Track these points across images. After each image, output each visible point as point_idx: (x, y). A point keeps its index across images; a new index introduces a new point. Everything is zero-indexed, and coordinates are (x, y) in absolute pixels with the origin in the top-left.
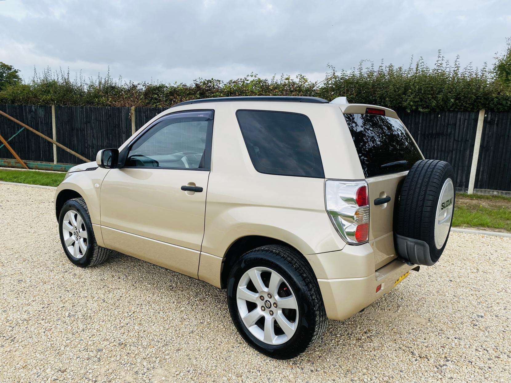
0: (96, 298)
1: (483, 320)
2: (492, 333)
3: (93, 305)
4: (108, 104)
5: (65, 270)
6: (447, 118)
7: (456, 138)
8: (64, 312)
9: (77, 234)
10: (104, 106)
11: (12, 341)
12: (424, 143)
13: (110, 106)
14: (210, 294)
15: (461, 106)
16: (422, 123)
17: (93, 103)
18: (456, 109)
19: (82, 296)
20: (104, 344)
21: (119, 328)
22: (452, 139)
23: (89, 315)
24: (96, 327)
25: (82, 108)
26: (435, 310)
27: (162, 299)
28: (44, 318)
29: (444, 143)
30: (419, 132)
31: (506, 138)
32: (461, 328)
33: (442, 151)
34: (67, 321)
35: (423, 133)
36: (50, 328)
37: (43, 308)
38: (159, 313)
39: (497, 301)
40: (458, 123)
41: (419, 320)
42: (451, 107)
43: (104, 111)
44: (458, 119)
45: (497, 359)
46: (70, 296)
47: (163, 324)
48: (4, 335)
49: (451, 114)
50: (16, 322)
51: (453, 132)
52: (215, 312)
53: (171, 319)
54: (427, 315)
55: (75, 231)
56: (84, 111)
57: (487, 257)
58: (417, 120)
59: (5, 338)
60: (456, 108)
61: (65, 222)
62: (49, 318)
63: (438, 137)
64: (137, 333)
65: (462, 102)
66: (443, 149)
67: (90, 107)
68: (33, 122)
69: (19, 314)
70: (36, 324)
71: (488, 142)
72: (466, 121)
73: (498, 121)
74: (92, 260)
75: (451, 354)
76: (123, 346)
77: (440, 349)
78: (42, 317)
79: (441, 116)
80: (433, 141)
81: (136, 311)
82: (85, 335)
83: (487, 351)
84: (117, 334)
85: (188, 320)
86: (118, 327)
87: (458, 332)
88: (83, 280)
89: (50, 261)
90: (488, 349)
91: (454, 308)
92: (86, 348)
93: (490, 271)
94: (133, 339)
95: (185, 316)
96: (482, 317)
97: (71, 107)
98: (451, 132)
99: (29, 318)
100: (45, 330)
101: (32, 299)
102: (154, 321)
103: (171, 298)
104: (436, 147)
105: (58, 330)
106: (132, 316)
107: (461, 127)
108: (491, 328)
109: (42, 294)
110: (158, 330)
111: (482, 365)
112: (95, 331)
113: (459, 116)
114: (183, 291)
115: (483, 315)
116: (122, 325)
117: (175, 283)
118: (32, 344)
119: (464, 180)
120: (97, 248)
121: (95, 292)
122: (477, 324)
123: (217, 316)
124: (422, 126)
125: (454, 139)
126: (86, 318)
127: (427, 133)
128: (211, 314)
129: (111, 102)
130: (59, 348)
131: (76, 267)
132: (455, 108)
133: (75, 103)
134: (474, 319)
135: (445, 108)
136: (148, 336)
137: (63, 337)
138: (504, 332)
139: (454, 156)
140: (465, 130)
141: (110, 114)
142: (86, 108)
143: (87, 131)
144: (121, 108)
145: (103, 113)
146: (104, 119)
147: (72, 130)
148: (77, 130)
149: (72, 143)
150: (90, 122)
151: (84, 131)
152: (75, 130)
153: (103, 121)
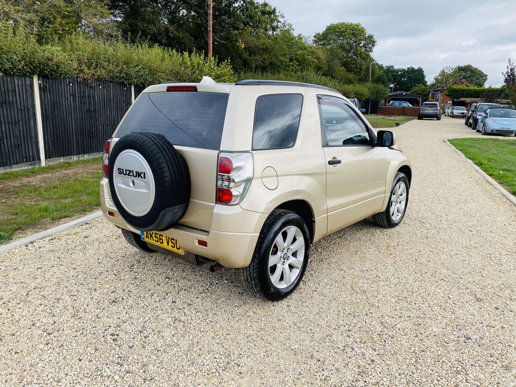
6: (5, 83)
7: (19, 107)
22: (16, 108)
29: (9, 113)
31: (58, 104)
33: (8, 122)
40: (17, 89)
44: (16, 84)
49: (8, 79)
51: (15, 100)
66: (10, 121)
71: (46, 110)
72: (24, 87)
73: (49, 87)
98: (13, 99)
107: (21, 94)
113: (16, 81)
119: (35, 153)
139: (21, 128)
140: (24, 97)
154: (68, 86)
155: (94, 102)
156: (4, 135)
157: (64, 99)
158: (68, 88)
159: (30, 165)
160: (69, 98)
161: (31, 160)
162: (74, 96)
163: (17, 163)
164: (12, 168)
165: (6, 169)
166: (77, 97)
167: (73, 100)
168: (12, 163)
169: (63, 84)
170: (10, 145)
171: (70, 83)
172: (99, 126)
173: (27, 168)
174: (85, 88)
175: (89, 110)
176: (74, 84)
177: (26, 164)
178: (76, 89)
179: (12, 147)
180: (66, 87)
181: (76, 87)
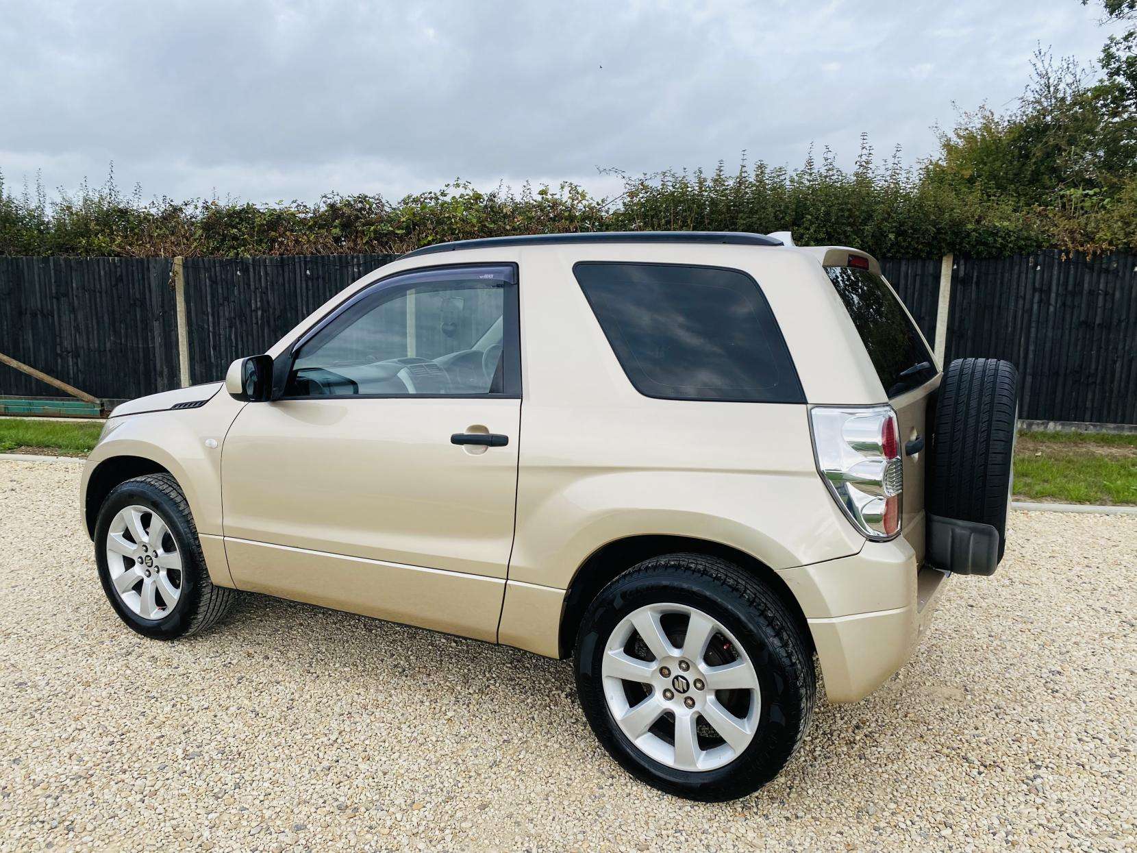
4: (114, 251)
10: (103, 255)
13: (118, 255)
15: (907, 247)
17: (73, 249)
18: (899, 255)
25: (46, 260)
31: (996, 310)
42: (889, 251)
43: (104, 269)
44: (902, 274)
56: (52, 267)
60: (898, 251)
65: (910, 240)
67: (65, 260)
72: (918, 277)
73: (978, 277)
97: (17, 259)
113: (903, 268)
129: (119, 246)
132: (896, 252)
133: (27, 249)
135: (878, 251)
141: (118, 274)
142: (56, 263)
143: (59, 317)
144: (148, 260)
145: (102, 273)
146: (104, 287)
147: (21, 313)
148: (34, 315)
149: (21, 345)
150: (66, 295)
151: (53, 317)
152: (28, 315)
153: (101, 293)
154: (1031, 271)
155: (1109, 305)
157: (1013, 298)
158: (1030, 276)
160: (1028, 297)
162: (1044, 291)
166: (1053, 295)
167: (1040, 301)
169: (1017, 268)
171: (1036, 266)
172: (1115, 362)
174: (1083, 275)
175: (1087, 325)
176: (1048, 266)
178: (1055, 277)
180: (1023, 276)
181: (1055, 273)
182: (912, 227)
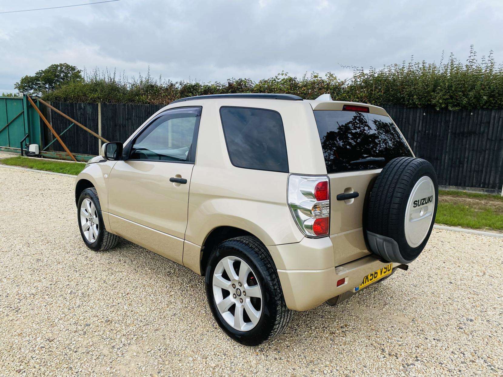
0: (98, 279)
1: (471, 323)
2: (477, 337)
3: (94, 285)
4: (147, 102)
5: (80, 253)
6: (479, 116)
7: (490, 137)
8: (67, 290)
9: (91, 220)
10: (144, 103)
11: (17, 311)
12: (454, 141)
13: (149, 103)
14: (202, 281)
15: (495, 103)
16: (453, 121)
17: (134, 101)
18: (490, 107)
19: (87, 276)
20: (93, 320)
21: (110, 307)
22: (485, 138)
23: (88, 293)
24: (91, 305)
25: (124, 105)
26: (423, 310)
27: (157, 283)
28: (49, 293)
29: (476, 142)
30: (450, 131)
32: (444, 330)
33: (473, 150)
34: (67, 297)
35: (454, 132)
36: (51, 302)
37: (51, 284)
38: (150, 295)
39: (495, 306)
40: (492, 121)
41: (402, 319)
42: (484, 105)
43: (144, 109)
44: (492, 117)
45: (471, 363)
46: (77, 276)
47: (150, 306)
48: (11, 306)
49: (484, 112)
50: (24, 295)
51: (486, 131)
52: (201, 298)
53: (159, 301)
54: (412, 315)
55: (90, 217)
56: (126, 108)
57: (500, 261)
58: (447, 119)
59: (11, 309)
60: (490, 105)
61: (83, 209)
62: (53, 294)
63: (469, 136)
64: (125, 312)
65: (496, 99)
66: (475, 149)
67: (131, 105)
68: (82, 118)
69: (29, 288)
70: (41, 298)
74: (103, 245)
75: (423, 355)
76: (109, 322)
77: (413, 349)
78: (47, 292)
79: (474, 115)
80: (464, 141)
81: (130, 292)
82: (78, 311)
83: (464, 354)
84: (107, 312)
85: (175, 304)
86: (110, 305)
87: (439, 334)
88: (92, 263)
89: (69, 244)
90: (465, 353)
91: (444, 310)
92: (77, 322)
93: (498, 275)
94: (119, 318)
95: (173, 300)
96: (471, 320)
97: (115, 105)
98: (485, 130)
99: (37, 292)
100: (46, 304)
101: (44, 277)
102: (143, 303)
103: (165, 283)
104: (467, 146)
105: (58, 305)
106: (125, 297)
107: (496, 126)
108: (477, 332)
109: (53, 273)
110: (144, 311)
111: (453, 367)
112: (89, 308)
113: (493, 114)
114: (178, 277)
115: (473, 318)
116: (114, 304)
117: (174, 269)
118: (32, 315)
119: (497, 182)
120: (106, 233)
121: (99, 274)
122: (464, 327)
123: (203, 302)
124: (453, 124)
125: (488, 139)
126: (85, 296)
127: (458, 131)
128: (198, 300)
129: (150, 100)
130: (53, 321)
131: (90, 251)
132: (488, 106)
133: (118, 100)
134: (462, 323)
135: (478, 105)
136: (134, 316)
137: (60, 311)
138: (490, 337)
139: (487, 156)
140: (499, 129)
141: (149, 111)
142: (127, 105)
143: (128, 127)
144: (159, 106)
145: (143, 110)
146: (143, 116)
147: (116, 126)
148: (120, 126)
149: (115, 138)
150: (130, 119)
151: (126, 127)
152: (118, 126)
153: (142, 118)
156: (466, 160)
159: (486, 191)
161: (489, 187)
163: (472, 186)
164: (465, 189)
165: (458, 189)
168: (466, 185)
170: (469, 169)
173: (482, 193)
177: (482, 189)
179: (470, 172)
182: (498, 93)
